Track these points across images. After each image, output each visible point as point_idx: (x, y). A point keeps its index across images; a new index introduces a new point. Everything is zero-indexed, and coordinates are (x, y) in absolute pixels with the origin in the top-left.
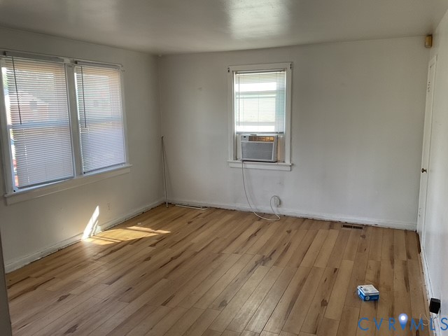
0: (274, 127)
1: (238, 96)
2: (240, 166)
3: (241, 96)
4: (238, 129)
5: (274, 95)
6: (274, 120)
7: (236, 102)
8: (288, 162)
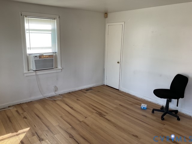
0: (51, 50)
1: (28, 32)
2: (34, 74)
3: (30, 32)
4: (29, 52)
5: (51, 32)
6: (51, 46)
7: (27, 35)
8: (59, 67)
